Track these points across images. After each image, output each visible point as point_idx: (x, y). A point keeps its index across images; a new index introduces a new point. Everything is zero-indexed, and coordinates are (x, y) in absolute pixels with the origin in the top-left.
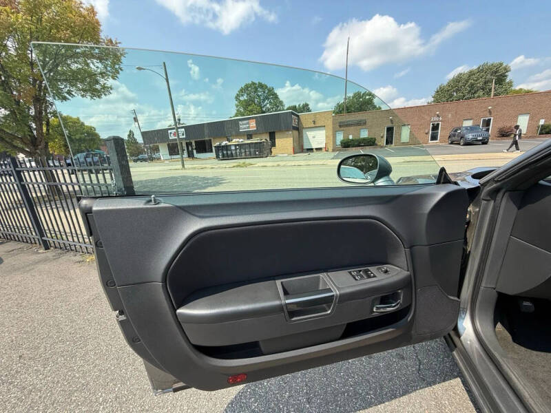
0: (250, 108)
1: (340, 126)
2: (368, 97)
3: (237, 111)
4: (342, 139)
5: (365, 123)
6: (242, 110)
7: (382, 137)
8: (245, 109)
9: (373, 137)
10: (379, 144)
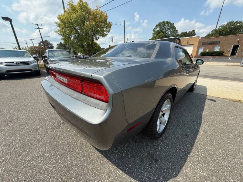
0: (159, 35)
1: (202, 45)
2: (238, 24)
3: (153, 36)
4: (202, 51)
5: (219, 43)
6: (155, 35)
7: (229, 51)
8: (157, 35)
9: (222, 51)
10: (225, 55)
